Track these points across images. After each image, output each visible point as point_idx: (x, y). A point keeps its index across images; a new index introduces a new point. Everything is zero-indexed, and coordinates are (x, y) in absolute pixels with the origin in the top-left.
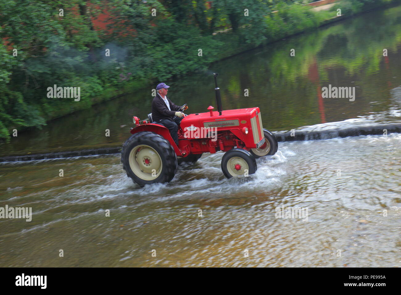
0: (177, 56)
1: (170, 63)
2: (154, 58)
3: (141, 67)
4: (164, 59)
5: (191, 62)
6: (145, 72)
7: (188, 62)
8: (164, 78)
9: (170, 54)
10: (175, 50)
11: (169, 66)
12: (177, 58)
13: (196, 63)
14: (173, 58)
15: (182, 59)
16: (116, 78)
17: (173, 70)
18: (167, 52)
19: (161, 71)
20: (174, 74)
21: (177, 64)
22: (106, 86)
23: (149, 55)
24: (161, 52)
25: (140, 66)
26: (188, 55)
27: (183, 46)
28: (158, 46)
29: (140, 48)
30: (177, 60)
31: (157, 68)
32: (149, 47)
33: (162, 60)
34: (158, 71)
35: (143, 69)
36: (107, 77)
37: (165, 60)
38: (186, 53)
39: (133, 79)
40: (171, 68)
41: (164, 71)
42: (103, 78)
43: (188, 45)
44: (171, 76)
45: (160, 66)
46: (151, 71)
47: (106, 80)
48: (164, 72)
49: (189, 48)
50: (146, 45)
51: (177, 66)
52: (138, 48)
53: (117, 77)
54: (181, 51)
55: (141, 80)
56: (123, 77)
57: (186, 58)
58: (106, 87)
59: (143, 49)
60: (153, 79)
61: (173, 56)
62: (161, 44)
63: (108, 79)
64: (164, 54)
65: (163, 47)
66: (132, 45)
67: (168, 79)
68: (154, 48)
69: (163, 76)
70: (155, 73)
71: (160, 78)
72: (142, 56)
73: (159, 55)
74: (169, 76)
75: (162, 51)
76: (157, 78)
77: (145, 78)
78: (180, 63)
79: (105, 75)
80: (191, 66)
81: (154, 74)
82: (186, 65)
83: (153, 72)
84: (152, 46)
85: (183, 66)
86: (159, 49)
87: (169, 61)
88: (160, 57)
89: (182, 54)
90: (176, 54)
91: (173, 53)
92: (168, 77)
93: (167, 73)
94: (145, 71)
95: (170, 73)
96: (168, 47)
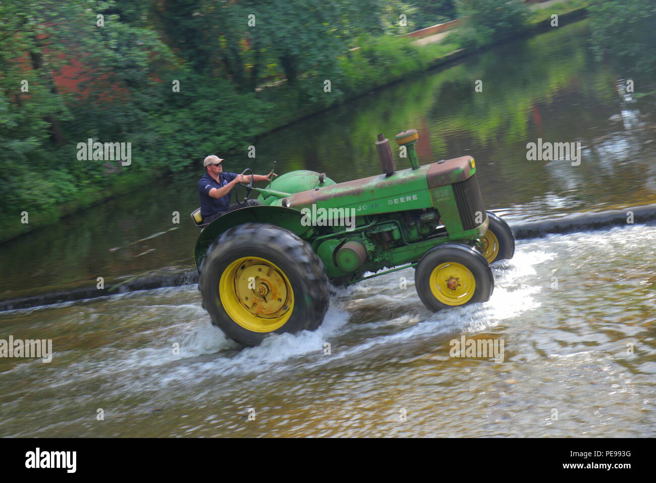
0: (198, 128)
1: (188, 141)
2: (160, 134)
3: (140, 150)
4: (177, 134)
5: (222, 138)
6: (147, 158)
7: (218, 138)
8: (179, 165)
9: (186, 125)
10: (195, 119)
11: (187, 145)
12: (199, 132)
13: (230, 138)
14: (192, 132)
15: (208, 133)
16: (99, 171)
17: (193, 151)
18: (182, 123)
19: (174, 155)
20: (194, 158)
21: (199, 142)
22: (81, 184)
23: (151, 130)
24: (172, 124)
25: (138, 148)
26: (217, 127)
27: (207, 111)
28: (167, 113)
29: (136, 119)
30: (200, 135)
31: (165, 149)
32: (150, 117)
33: (174, 137)
34: (169, 154)
35: (144, 153)
36: (83, 170)
37: (179, 137)
38: (213, 122)
39: (128, 170)
40: (189, 149)
41: (178, 154)
42: (76, 172)
43: (216, 110)
44: (192, 162)
45: (172, 147)
46: (158, 156)
47: (82, 175)
48: (180, 156)
49: (217, 114)
50: (146, 114)
51: (199, 145)
52: (133, 119)
53: (100, 169)
54: (205, 120)
55: (142, 172)
56: (111, 168)
57: (213, 131)
58: (82, 186)
59: (140, 120)
60: (161, 169)
61: (192, 129)
62: (171, 111)
63: (86, 173)
64: (177, 126)
65: (175, 115)
66: (123, 114)
67: (186, 167)
68: (160, 117)
69: (177, 163)
70: (164, 159)
71: (173, 166)
72: (140, 131)
73: (169, 129)
74: (188, 162)
75: (172, 122)
76: (167, 167)
77: (146, 167)
78: (204, 140)
79: (80, 166)
80: (222, 143)
81: (162, 161)
82: (214, 143)
83: (160, 157)
84: (156, 115)
85: (209, 144)
86: (167, 118)
87: (186, 137)
88: (171, 132)
89: (206, 126)
90: (198, 125)
91: (192, 125)
92: (185, 164)
93: (184, 158)
94: (146, 156)
95: (189, 156)
96: (182, 115)
